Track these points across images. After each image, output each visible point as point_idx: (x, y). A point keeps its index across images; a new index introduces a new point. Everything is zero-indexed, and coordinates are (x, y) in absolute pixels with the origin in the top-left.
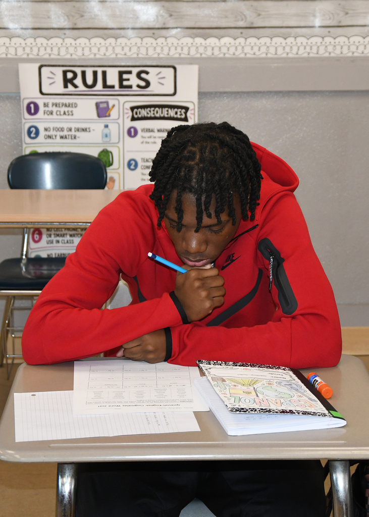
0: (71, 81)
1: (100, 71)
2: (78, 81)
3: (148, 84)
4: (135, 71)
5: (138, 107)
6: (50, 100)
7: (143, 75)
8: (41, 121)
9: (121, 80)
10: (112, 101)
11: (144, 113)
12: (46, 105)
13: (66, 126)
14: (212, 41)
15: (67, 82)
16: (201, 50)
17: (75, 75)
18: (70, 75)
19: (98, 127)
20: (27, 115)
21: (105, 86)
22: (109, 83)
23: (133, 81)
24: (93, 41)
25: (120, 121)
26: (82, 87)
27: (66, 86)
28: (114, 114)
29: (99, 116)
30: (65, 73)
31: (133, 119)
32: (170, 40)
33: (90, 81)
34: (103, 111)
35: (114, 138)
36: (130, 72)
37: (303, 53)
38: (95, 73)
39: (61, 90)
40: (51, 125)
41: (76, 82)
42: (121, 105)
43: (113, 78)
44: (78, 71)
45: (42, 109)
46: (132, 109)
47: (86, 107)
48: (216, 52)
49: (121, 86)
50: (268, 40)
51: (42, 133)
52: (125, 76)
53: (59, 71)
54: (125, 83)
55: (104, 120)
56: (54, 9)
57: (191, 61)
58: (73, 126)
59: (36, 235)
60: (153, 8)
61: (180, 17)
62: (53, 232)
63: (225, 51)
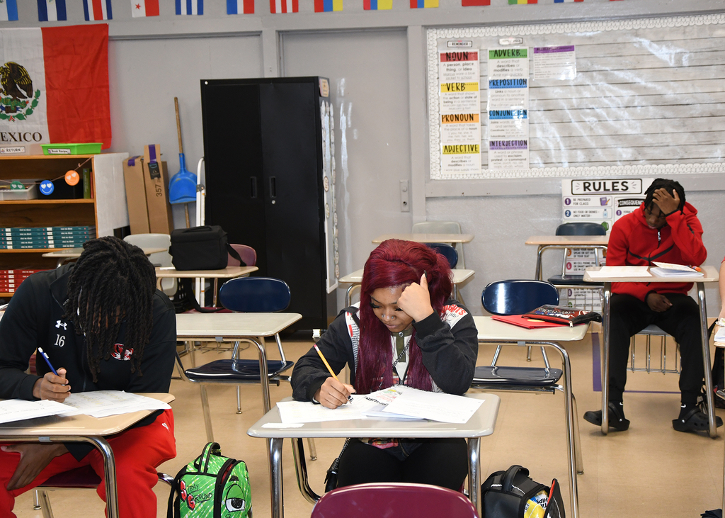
0: (587, 188)
1: (602, 182)
2: (591, 187)
3: (627, 188)
4: (621, 182)
5: (622, 200)
6: (577, 197)
7: (625, 184)
8: (571, 207)
9: (613, 186)
10: (608, 197)
11: (625, 203)
12: (574, 200)
13: (584, 210)
14: (661, 166)
15: (585, 188)
16: (655, 171)
17: (590, 185)
18: (587, 185)
19: (601, 210)
20: (565, 205)
21: (605, 189)
22: (607, 188)
23: (619, 186)
24: (599, 167)
25: (613, 207)
26: (593, 191)
27: (585, 190)
28: (609, 203)
29: (602, 205)
30: (584, 183)
31: (619, 206)
32: (639, 166)
33: (597, 187)
34: (603, 202)
35: (609, 216)
36: (618, 183)
37: (710, 171)
38: (600, 183)
39: (583, 192)
40: (577, 210)
41: (590, 188)
42: (613, 199)
43: (609, 186)
44: (591, 182)
45: (572, 202)
46: (619, 201)
47: (595, 200)
48: (663, 171)
49: (613, 189)
50: (691, 165)
51: (572, 214)
52: (615, 184)
53: (582, 183)
54: (615, 188)
55: (604, 207)
56: (579, 152)
57: (650, 176)
58: (588, 210)
59: (569, 266)
60: (630, 150)
61: (645, 154)
62: (577, 265)
63: (668, 171)
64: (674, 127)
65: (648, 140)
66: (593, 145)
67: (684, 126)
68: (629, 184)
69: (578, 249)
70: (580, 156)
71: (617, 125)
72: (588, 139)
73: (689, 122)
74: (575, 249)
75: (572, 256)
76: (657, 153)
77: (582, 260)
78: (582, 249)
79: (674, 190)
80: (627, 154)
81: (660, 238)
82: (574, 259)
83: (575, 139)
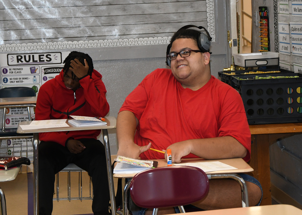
0: (20, 60)
1: (31, 55)
3: (51, 59)
4: (45, 55)
5: (47, 69)
6: (12, 68)
7: (49, 56)
8: (8, 76)
9: (40, 58)
10: (36, 67)
11: (49, 71)
12: (10, 69)
13: (18, 77)
14: (75, 42)
15: (18, 60)
16: (71, 46)
17: (22, 57)
18: (19, 58)
19: (31, 77)
20: (3, 74)
21: (34, 61)
22: (35, 60)
24: (28, 44)
25: (40, 74)
27: (18, 62)
28: (37, 72)
29: (31, 73)
30: (17, 57)
31: (45, 73)
32: (59, 43)
34: (33, 71)
35: (38, 81)
36: (43, 55)
37: (111, 45)
38: (29, 56)
40: (12, 77)
41: (22, 60)
42: (40, 68)
44: (23, 56)
45: (9, 71)
46: (45, 69)
47: (26, 70)
48: (77, 46)
49: (40, 61)
50: (97, 41)
51: (9, 80)
52: (41, 57)
53: (15, 56)
54: (41, 59)
55: (34, 74)
56: (12, 33)
57: (67, 50)
58: (21, 77)
59: (7, 121)
60: (51, 31)
61: (62, 34)
62: (14, 120)
63: (80, 46)
64: (83, 13)
65: (65, 22)
66: (23, 26)
67: (90, 11)
68: (52, 56)
69: (15, 108)
70: (14, 35)
71: (41, 12)
72: (19, 23)
73: (93, 9)
74: (12, 108)
75: (10, 113)
76: (72, 32)
77: (18, 116)
78: (18, 108)
79: (85, 59)
80: (49, 33)
81: (75, 98)
82: (11, 116)
83: (9, 22)
